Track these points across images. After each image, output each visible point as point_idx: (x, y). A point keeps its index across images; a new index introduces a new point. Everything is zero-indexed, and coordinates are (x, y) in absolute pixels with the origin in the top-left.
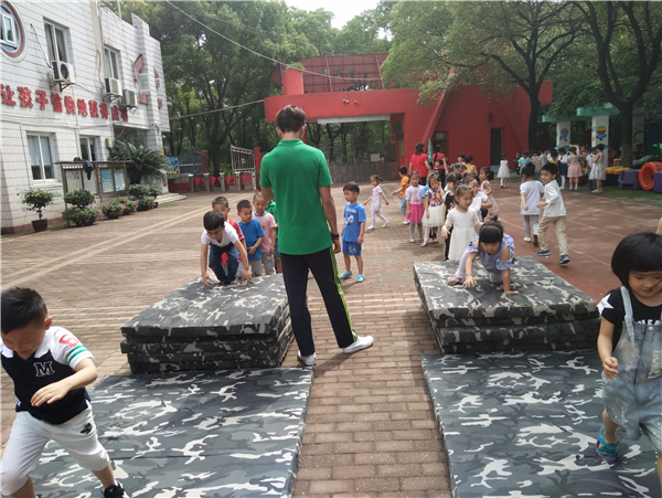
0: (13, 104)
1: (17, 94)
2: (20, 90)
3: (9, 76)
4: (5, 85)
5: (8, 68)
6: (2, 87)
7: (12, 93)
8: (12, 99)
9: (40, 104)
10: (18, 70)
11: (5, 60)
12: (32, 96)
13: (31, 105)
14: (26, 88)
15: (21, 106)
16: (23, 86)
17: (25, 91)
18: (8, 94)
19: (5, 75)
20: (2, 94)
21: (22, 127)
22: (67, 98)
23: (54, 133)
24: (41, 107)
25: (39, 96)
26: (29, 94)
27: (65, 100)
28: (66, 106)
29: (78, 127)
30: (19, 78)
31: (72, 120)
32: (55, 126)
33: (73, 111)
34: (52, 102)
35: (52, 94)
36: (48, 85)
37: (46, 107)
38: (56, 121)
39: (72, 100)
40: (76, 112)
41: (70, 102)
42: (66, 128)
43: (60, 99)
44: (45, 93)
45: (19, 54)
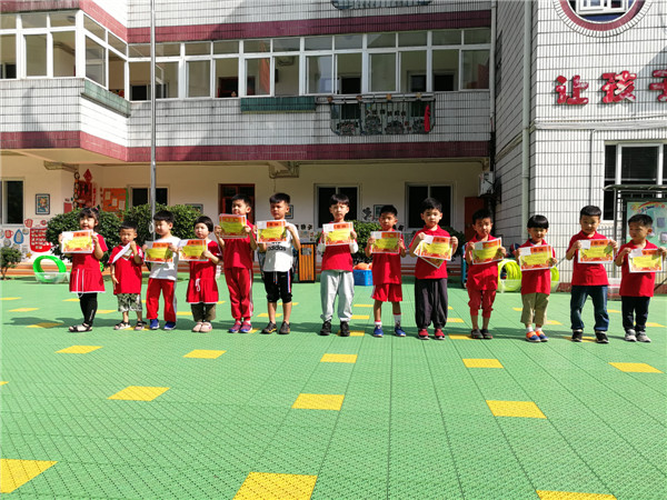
0: (581, 102)
1: (595, 86)
2: (608, 78)
3: (586, 61)
4: (569, 77)
5: (587, 49)
6: (561, 80)
7: (583, 86)
8: (582, 95)
9: (658, 94)
10: (612, 48)
11: (584, 39)
12: (637, 84)
13: (631, 99)
14: (624, 73)
15: (603, 103)
16: (618, 70)
17: (620, 78)
18: (573, 89)
19: (574, 62)
20: (558, 92)
21: (595, 135)
24: (659, 98)
25: (659, 80)
26: (630, 80)
30: (609, 60)
45: (624, 22)
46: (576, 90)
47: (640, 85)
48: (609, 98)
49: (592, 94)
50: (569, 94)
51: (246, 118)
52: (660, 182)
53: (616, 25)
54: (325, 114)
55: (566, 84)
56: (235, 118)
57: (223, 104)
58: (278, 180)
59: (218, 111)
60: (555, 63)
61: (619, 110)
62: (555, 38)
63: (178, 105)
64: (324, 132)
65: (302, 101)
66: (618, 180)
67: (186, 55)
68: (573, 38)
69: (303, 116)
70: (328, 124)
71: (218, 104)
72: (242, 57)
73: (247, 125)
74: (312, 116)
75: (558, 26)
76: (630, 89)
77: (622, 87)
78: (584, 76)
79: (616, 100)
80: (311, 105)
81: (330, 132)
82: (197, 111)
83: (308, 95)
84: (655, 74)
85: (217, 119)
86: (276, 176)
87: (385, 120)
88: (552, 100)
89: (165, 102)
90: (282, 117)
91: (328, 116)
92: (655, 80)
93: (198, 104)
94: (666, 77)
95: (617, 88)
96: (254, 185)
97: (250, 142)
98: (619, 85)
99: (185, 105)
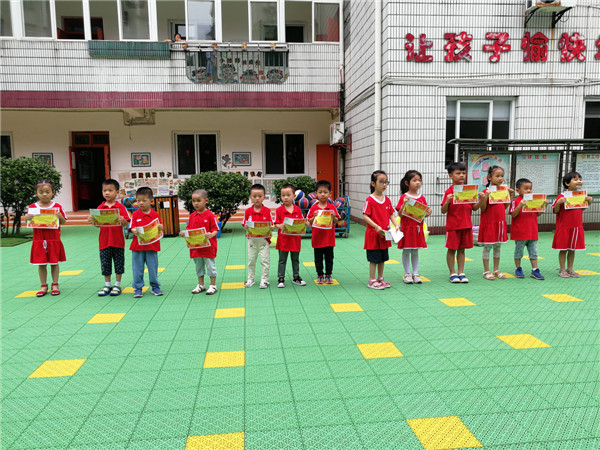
0: (427, 60)
1: (438, 45)
2: (449, 37)
3: (430, 21)
4: (416, 35)
5: (431, 10)
6: (410, 37)
7: (428, 44)
10: (452, 9)
12: (473, 44)
13: (467, 58)
14: (463, 33)
15: (446, 60)
16: (457, 31)
17: (459, 38)
18: (421, 47)
19: (420, 21)
20: (407, 48)
21: (438, 91)
22: (564, 36)
23: (517, 97)
24: (491, 58)
25: (491, 42)
26: (467, 41)
27: (560, 41)
28: (561, 49)
29: (582, 83)
30: (450, 21)
31: (572, 71)
32: (520, 86)
33: (577, 56)
34: (524, 48)
35: (527, 35)
36: (520, 21)
37: (504, 57)
38: (524, 77)
39: (581, 38)
40: (585, 58)
41: (573, 42)
42: (551, 86)
43: (545, 40)
44: (507, 35)
46: (423, 48)
47: (476, 45)
48: (452, 58)
49: (437, 52)
50: (417, 52)
51: (96, 62)
52: (490, 136)
54: (180, 61)
55: (414, 41)
57: (68, 46)
58: (133, 127)
59: (62, 53)
60: (402, 20)
61: (460, 67)
63: (16, 45)
64: (179, 80)
65: (155, 47)
66: (458, 135)
69: (158, 63)
70: (183, 72)
71: (62, 46)
73: (96, 71)
74: (167, 63)
76: (468, 49)
77: (461, 47)
78: (429, 35)
79: (456, 58)
80: (164, 52)
81: (187, 80)
84: (487, 36)
85: (62, 62)
87: (241, 69)
88: (401, 55)
90: (135, 63)
91: (183, 63)
92: (487, 42)
93: (38, 46)
94: (497, 39)
95: (456, 48)
96: (108, 132)
97: (102, 88)
98: (459, 45)
99: (22, 45)
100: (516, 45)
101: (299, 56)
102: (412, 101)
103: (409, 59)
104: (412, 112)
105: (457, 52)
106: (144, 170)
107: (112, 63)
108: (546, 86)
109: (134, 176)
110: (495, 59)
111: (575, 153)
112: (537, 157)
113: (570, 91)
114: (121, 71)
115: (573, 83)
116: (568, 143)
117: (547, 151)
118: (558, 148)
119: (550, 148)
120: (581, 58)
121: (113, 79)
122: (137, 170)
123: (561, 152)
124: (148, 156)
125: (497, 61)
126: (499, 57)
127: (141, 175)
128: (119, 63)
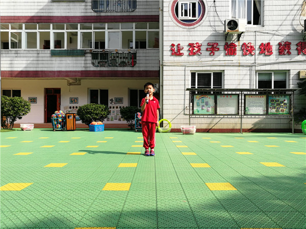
0: (181, 55)
1: (186, 48)
2: (191, 45)
3: (182, 38)
4: (176, 44)
5: (183, 33)
6: (173, 45)
7: (181, 48)
8: (181, 52)
9: (210, 52)
10: (192, 33)
11: (181, 29)
12: (202, 48)
13: (200, 54)
14: (197, 43)
15: (189, 55)
16: (195, 42)
17: (195, 45)
18: (178, 49)
19: (178, 38)
20: (172, 50)
21: (187, 68)
22: (244, 44)
23: (224, 70)
24: (210, 54)
25: (210, 47)
26: (199, 47)
27: (242, 46)
28: (243, 50)
29: (254, 65)
30: (191, 38)
31: (249, 59)
32: (225, 66)
33: (250, 53)
34: (225, 49)
35: (226, 44)
36: (223, 38)
37: (216, 53)
38: (227, 62)
39: (252, 45)
40: (255, 54)
41: (248, 47)
42: (239, 66)
43: (235, 46)
44: (217, 44)
45: (197, 23)
46: (179, 50)
47: (203, 48)
48: (192, 53)
49: (185, 51)
50: (176, 51)
51: (54, 59)
52: (212, 88)
53: (194, 24)
54: (89, 57)
55: (175, 47)
56: (49, 59)
57: (43, 52)
58: (71, 86)
59: (40, 55)
60: (170, 38)
61: (195, 58)
62: (171, 28)
63: (22, 52)
64: (88, 65)
65: (79, 52)
66: (196, 87)
67: (25, 29)
68: (177, 29)
69: (79, 58)
70: (90, 62)
71: (41, 52)
72: (52, 31)
73: (54, 62)
74: (84, 58)
75: (171, 24)
76: (199, 50)
77: (196, 49)
78: (182, 44)
79: (194, 54)
80: (83, 53)
81: (91, 65)
82: (31, 55)
83: (82, 49)
84: (208, 44)
85: (40, 59)
86: (70, 84)
87: (119, 61)
88: (170, 53)
89: (15, 51)
90: (70, 58)
91: (90, 58)
92: (209, 47)
93: (31, 52)
94: (213, 46)
95: (194, 49)
96: (60, 88)
97: (56, 69)
98: (195, 48)
99: (25, 52)
100: (222, 48)
101: (141, 55)
102: (175, 73)
103: (172, 54)
104: (174, 78)
105: (194, 51)
106: (75, 105)
107: (61, 58)
108: (237, 66)
109: (70, 107)
110: (212, 54)
111: (245, 95)
112: (227, 97)
113: (248, 68)
114: (64, 62)
115: (250, 65)
116: (242, 90)
117: (232, 94)
118: (237, 93)
119: (233, 93)
120: (253, 53)
121: (60, 65)
122: (72, 105)
123: (238, 95)
124: (77, 99)
125: (214, 55)
126: (214, 53)
127: (73, 107)
128: (63, 59)
